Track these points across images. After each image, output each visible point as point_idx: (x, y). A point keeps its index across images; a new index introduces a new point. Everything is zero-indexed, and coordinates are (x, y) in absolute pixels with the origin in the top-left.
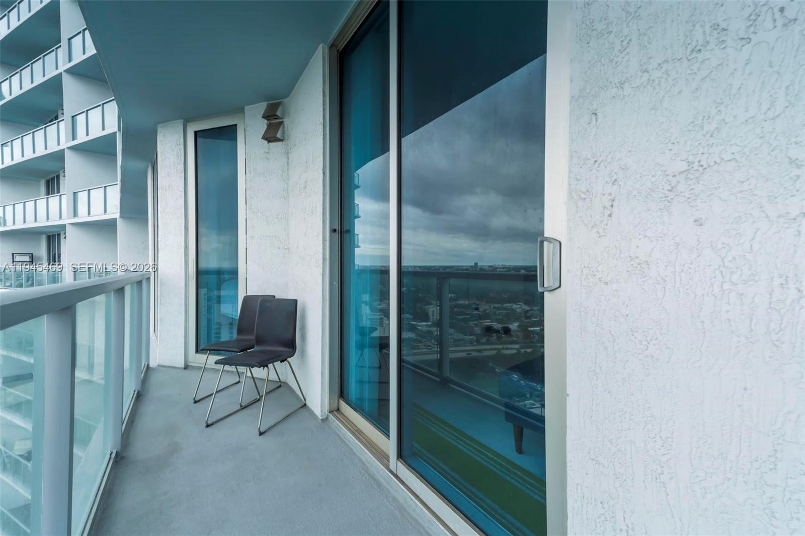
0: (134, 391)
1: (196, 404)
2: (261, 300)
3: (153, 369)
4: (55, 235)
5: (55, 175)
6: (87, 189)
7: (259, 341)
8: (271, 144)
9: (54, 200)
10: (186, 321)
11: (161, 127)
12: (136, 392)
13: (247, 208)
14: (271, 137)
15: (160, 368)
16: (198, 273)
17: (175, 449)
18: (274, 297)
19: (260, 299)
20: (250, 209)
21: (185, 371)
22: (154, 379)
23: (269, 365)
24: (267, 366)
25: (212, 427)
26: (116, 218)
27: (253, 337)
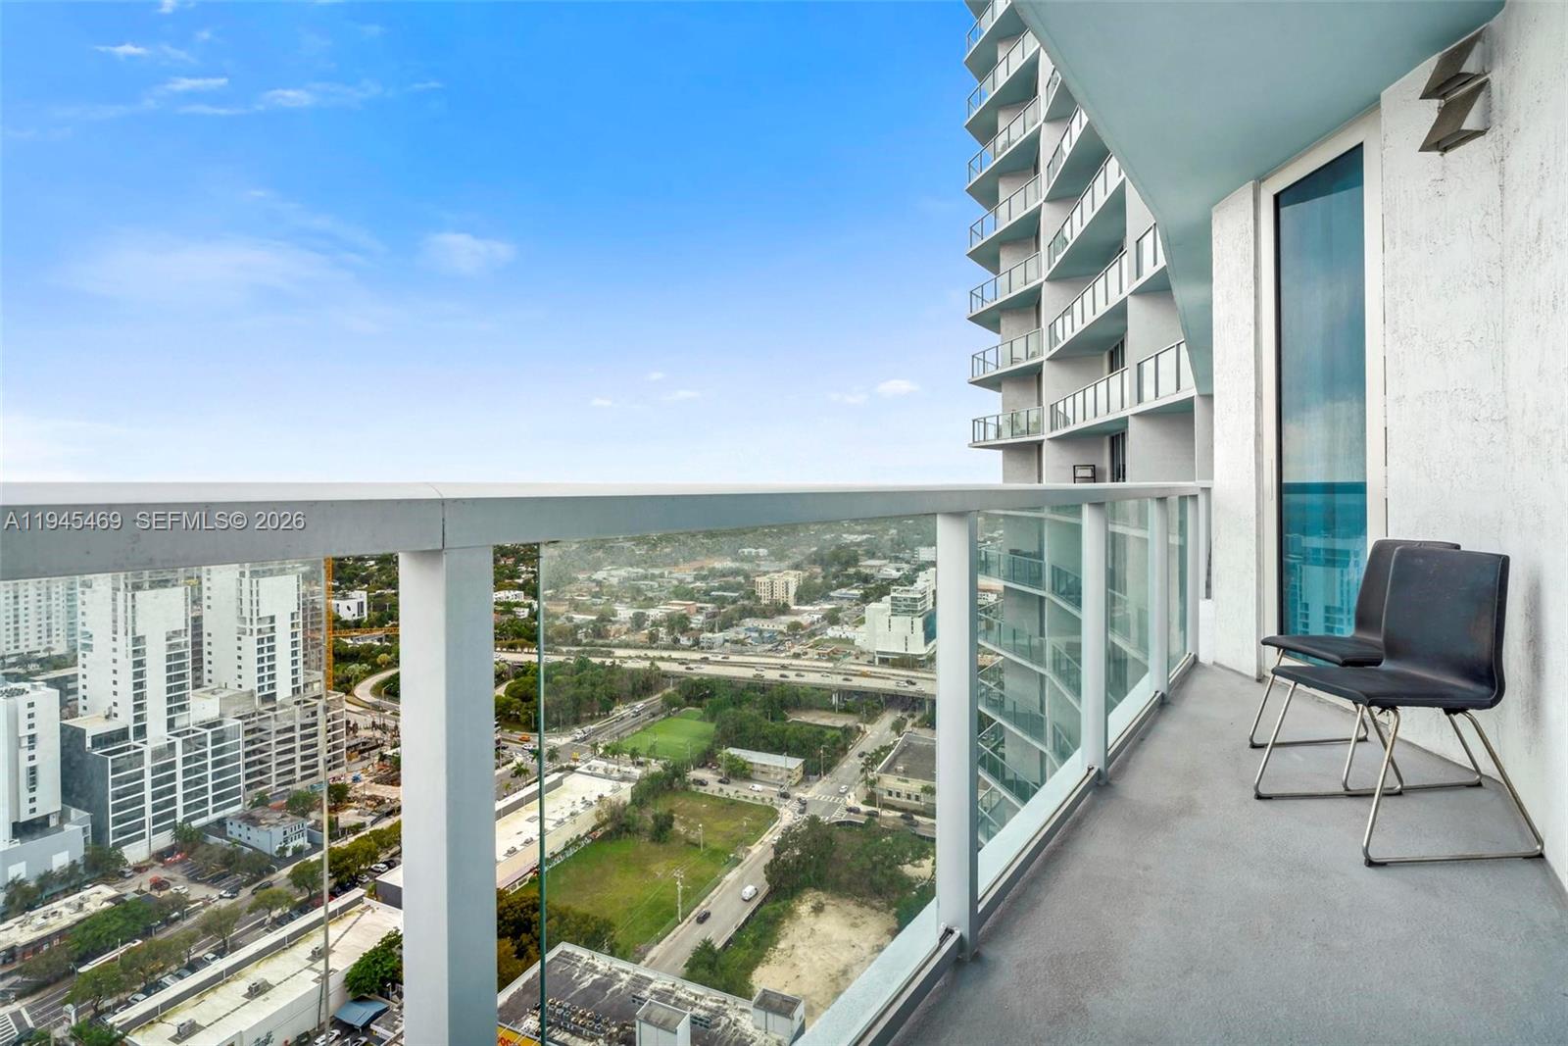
0: (1157, 692)
1: (1253, 750)
2: (1401, 551)
3: (1203, 666)
4: (1119, 435)
5: (1118, 342)
6: (1175, 344)
7: (1393, 650)
8: (1450, 155)
9: (1115, 380)
10: (1259, 585)
11: (1217, 211)
12: (1159, 694)
13: (1387, 332)
14: (1444, 139)
15: (1215, 667)
16: (1282, 489)
17: (1188, 808)
18: (1458, 547)
19: (1398, 548)
20: (1395, 331)
21: (1258, 684)
22: (1199, 683)
23: (1400, 709)
24: (1394, 709)
25: (1268, 802)
26: (1193, 397)
27: (1379, 639)
